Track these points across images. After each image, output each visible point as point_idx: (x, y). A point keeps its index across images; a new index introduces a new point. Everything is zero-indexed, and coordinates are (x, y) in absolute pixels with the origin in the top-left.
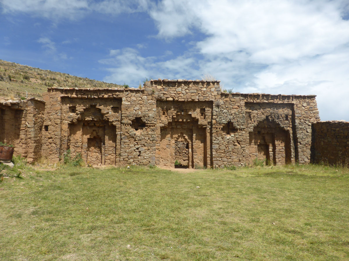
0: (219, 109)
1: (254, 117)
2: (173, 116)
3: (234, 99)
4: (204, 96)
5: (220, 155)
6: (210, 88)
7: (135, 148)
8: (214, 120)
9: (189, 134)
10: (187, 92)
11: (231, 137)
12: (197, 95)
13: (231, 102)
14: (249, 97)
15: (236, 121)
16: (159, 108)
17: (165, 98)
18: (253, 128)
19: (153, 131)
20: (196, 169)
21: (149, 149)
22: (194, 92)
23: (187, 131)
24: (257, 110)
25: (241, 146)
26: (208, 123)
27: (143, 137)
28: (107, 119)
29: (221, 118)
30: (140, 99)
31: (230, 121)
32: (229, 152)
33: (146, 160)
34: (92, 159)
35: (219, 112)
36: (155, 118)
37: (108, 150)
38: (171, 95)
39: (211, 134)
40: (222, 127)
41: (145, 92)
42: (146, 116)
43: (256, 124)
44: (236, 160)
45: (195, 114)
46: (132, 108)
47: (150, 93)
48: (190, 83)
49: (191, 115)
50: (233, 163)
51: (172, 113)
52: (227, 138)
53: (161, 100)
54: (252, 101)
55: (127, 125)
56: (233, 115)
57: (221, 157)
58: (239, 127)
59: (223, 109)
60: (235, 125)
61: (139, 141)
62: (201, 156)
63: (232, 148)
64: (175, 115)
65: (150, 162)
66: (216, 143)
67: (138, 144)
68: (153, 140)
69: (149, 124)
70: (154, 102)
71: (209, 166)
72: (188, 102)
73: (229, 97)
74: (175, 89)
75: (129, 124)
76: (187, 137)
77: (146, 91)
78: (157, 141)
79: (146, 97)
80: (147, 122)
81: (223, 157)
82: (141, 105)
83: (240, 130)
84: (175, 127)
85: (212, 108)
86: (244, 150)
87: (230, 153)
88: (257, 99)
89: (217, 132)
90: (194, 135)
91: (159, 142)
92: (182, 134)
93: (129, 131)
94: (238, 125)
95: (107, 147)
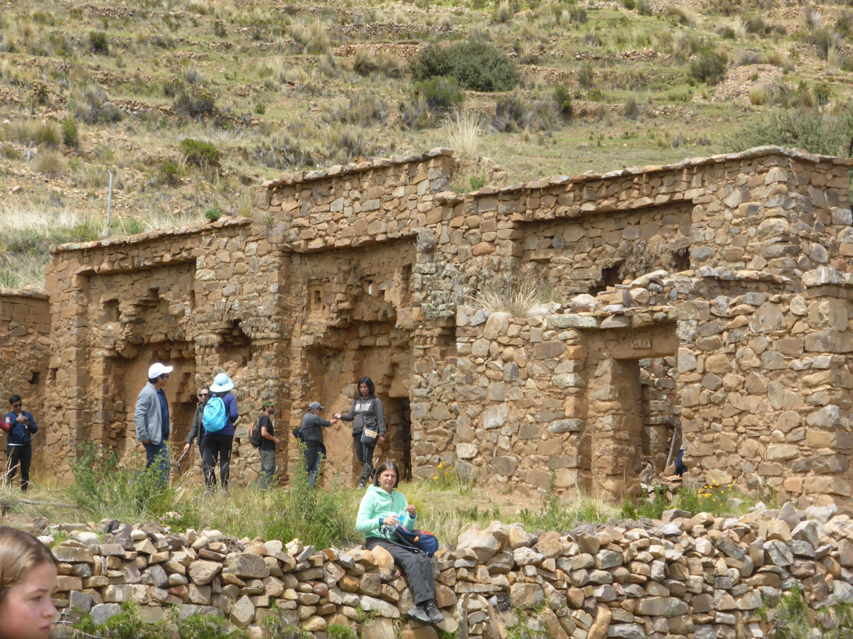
2: (338, 306)
3: (480, 214)
4: (399, 216)
5: (434, 441)
6: (417, 184)
8: (416, 306)
10: (355, 212)
12: (381, 218)
13: (467, 231)
17: (302, 242)
19: (269, 363)
22: (373, 208)
27: (245, 388)
28: (182, 335)
33: (251, 468)
35: (432, 274)
36: (273, 317)
38: (319, 230)
40: (438, 331)
41: (255, 228)
42: (251, 315)
46: (220, 291)
47: (263, 229)
51: (335, 294)
53: (297, 251)
55: (207, 350)
59: (443, 263)
64: (344, 301)
66: (422, 397)
69: (257, 339)
70: (274, 259)
74: (330, 204)
75: (212, 346)
77: (255, 224)
78: (293, 400)
79: (255, 245)
80: (253, 334)
81: (443, 450)
82: (242, 278)
88: (559, 203)
89: (426, 354)
91: (298, 402)
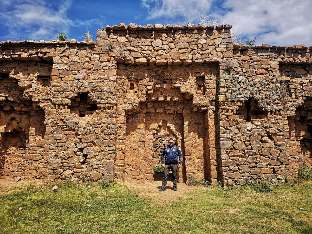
0: (230, 75)
1: (296, 89)
2: (147, 92)
3: (259, 56)
4: (202, 53)
5: (236, 160)
6: (214, 39)
7: (77, 149)
8: (222, 95)
9: (178, 122)
10: (171, 48)
11: (254, 126)
12: (189, 52)
13: (252, 62)
14: (285, 53)
15: (264, 96)
16: (123, 77)
17: (133, 58)
18: (296, 109)
19: (110, 116)
20: (190, 184)
21: (102, 151)
22: (183, 47)
23: (173, 117)
24: (301, 77)
25: (275, 143)
26: (211, 101)
27: (91, 128)
28: (28, 98)
29: (234, 91)
30: (87, 59)
31: (253, 97)
32: (252, 155)
33: (96, 171)
34: (11, 168)
35: (231, 80)
36: (114, 93)
37: (34, 153)
38: (143, 54)
39: (217, 121)
40: (237, 107)
41: (97, 48)
42: (98, 91)
43: (300, 101)
44: (268, 170)
45: (187, 87)
46: (72, 77)
47: (105, 48)
48: (176, 30)
49: (179, 88)
50: (261, 175)
51: (146, 86)
52: (248, 128)
53: (126, 62)
54: (291, 60)
55: (61, 107)
56: (258, 85)
57: (238, 165)
58: (270, 108)
59: (238, 76)
60: (262, 104)
61: (84, 136)
62: (200, 162)
63: (259, 147)
64: (150, 90)
65: (103, 175)
66: (227, 138)
67: (83, 142)
68: (110, 134)
69: (102, 103)
70: (112, 64)
71: (214, 181)
72: (174, 66)
73: (248, 54)
74: (151, 42)
75: (66, 105)
76: (173, 128)
77: (98, 45)
78: (119, 136)
79: (98, 56)
80: (98, 101)
81: (241, 165)
82: (90, 71)
83: (271, 114)
84: (152, 110)
85: (218, 75)
86: (282, 149)
87: (254, 156)
88: (302, 57)
89: (228, 118)
90: (186, 123)
91: (123, 136)
92: (165, 122)
93: (65, 117)
94: (268, 104)
95: (33, 148)
